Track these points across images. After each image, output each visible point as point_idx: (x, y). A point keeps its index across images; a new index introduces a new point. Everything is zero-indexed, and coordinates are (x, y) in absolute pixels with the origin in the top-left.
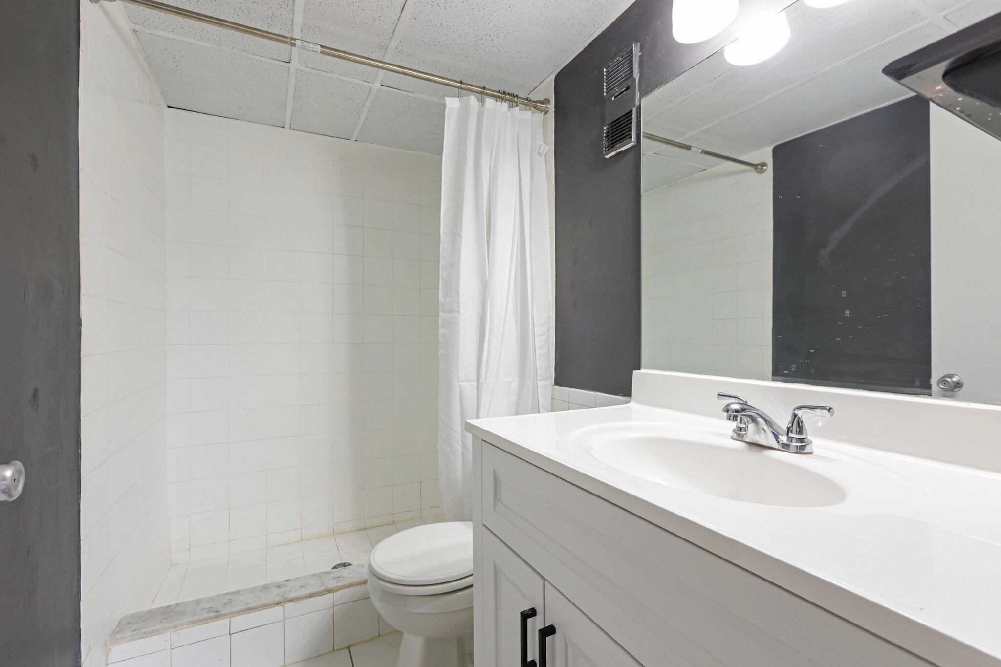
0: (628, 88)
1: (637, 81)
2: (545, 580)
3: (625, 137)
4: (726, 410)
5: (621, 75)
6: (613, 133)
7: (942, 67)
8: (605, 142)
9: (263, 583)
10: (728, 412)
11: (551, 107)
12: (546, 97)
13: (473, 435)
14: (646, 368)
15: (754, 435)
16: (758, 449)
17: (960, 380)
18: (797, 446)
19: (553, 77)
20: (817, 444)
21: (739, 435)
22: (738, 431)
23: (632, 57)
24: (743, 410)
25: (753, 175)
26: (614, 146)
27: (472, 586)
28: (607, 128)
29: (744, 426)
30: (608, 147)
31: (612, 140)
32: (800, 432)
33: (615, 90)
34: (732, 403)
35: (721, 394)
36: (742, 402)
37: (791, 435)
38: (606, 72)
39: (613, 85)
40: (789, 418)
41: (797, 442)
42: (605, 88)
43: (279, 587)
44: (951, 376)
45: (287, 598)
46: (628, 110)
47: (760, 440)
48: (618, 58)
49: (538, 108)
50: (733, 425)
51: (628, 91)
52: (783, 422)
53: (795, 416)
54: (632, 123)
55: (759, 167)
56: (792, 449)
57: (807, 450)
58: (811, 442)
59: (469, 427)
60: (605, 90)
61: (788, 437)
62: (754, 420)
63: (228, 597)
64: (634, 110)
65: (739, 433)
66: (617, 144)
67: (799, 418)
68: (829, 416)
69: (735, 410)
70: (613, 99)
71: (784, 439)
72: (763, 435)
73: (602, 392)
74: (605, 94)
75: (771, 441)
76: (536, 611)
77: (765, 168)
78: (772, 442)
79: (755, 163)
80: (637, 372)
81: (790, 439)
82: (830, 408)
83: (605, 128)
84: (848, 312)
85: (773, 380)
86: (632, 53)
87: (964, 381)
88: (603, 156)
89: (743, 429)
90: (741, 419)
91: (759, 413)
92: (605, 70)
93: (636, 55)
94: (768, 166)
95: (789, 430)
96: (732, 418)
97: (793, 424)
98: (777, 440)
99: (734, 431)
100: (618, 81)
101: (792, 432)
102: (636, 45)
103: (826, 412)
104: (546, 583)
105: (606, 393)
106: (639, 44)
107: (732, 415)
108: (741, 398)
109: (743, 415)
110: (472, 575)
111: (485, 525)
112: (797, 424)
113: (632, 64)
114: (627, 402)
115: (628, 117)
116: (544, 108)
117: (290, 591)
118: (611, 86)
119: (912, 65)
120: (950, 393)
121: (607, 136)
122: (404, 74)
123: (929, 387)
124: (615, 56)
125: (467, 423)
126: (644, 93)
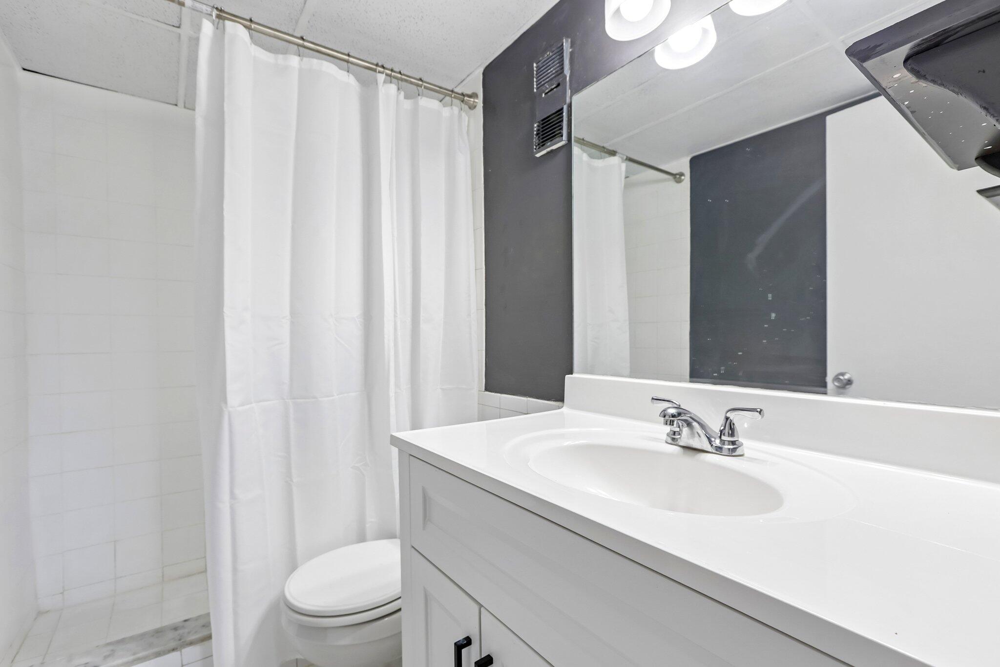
0: (558, 85)
1: (568, 78)
2: (481, 606)
3: (556, 135)
4: (662, 414)
5: (552, 71)
6: (544, 131)
7: (904, 51)
8: (535, 140)
9: (157, 625)
10: (665, 417)
11: (480, 101)
12: (474, 91)
13: (399, 450)
14: (578, 373)
15: (688, 439)
16: (694, 452)
17: (850, 378)
18: (729, 449)
19: (481, 70)
20: (748, 445)
21: (673, 439)
22: (672, 435)
23: (563, 52)
24: (679, 414)
25: (672, 184)
26: (544, 145)
27: (400, 610)
28: (538, 126)
29: (678, 429)
30: (538, 145)
31: (543, 138)
32: (732, 435)
33: (546, 87)
34: (669, 408)
35: (655, 398)
36: (676, 406)
37: (723, 438)
38: (536, 67)
39: (544, 80)
40: (722, 421)
41: (729, 445)
42: (535, 83)
43: (176, 629)
44: (843, 374)
45: (185, 641)
46: (559, 108)
47: (693, 444)
48: (548, 53)
49: (466, 102)
50: (668, 429)
51: (559, 88)
52: (716, 425)
53: (727, 419)
54: (562, 121)
55: (677, 177)
56: (725, 452)
57: (738, 452)
58: (742, 444)
59: (395, 441)
60: (535, 86)
61: (721, 440)
62: (689, 425)
63: (111, 648)
64: (565, 107)
65: (674, 437)
66: (548, 142)
67: (731, 420)
68: (761, 417)
69: (672, 414)
70: (543, 95)
71: (717, 442)
72: (697, 438)
73: (534, 398)
74: (535, 90)
75: (704, 444)
76: (471, 639)
77: (683, 177)
78: (706, 446)
79: (674, 172)
80: (569, 377)
81: (723, 442)
82: (761, 410)
83: (535, 125)
84: (773, 315)
85: (690, 382)
86: (563, 48)
87: (854, 378)
88: (533, 154)
89: (676, 433)
90: (678, 423)
91: (692, 415)
92: (535, 65)
93: (567, 52)
94: (686, 176)
95: (722, 432)
96: (668, 423)
97: (725, 427)
98: (710, 444)
99: (668, 435)
100: (548, 78)
101: (724, 434)
102: (567, 41)
103: (758, 414)
104: (482, 609)
105: (538, 399)
106: (570, 40)
107: (668, 420)
108: (674, 402)
109: (679, 419)
110: (400, 598)
111: (413, 547)
112: (730, 427)
113: (563, 60)
114: (559, 408)
115: (558, 115)
116: (472, 102)
117: (189, 633)
118: (541, 82)
119: (876, 46)
120: (842, 391)
121: (537, 134)
122: (318, 51)
123: (824, 385)
124: (545, 51)
125: (392, 436)
126: (576, 91)
